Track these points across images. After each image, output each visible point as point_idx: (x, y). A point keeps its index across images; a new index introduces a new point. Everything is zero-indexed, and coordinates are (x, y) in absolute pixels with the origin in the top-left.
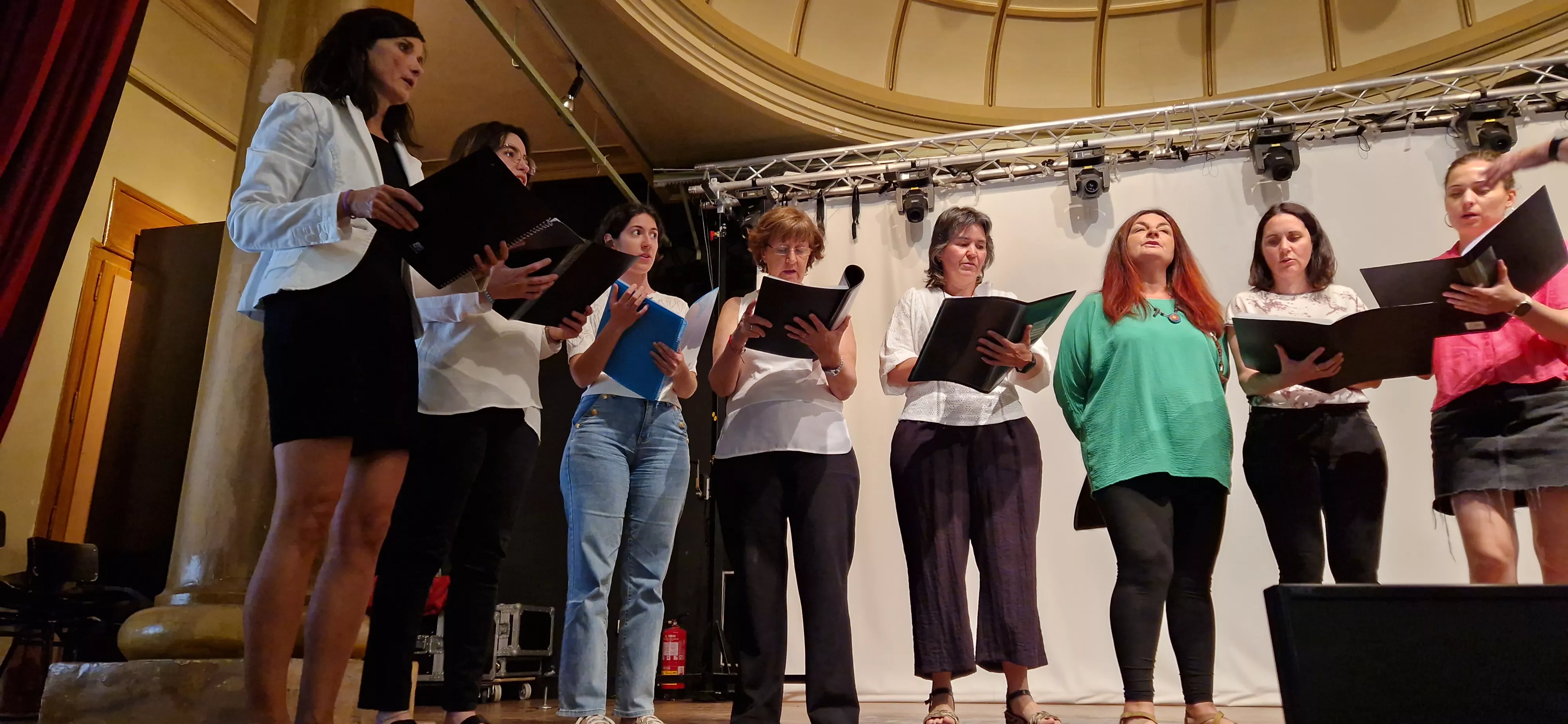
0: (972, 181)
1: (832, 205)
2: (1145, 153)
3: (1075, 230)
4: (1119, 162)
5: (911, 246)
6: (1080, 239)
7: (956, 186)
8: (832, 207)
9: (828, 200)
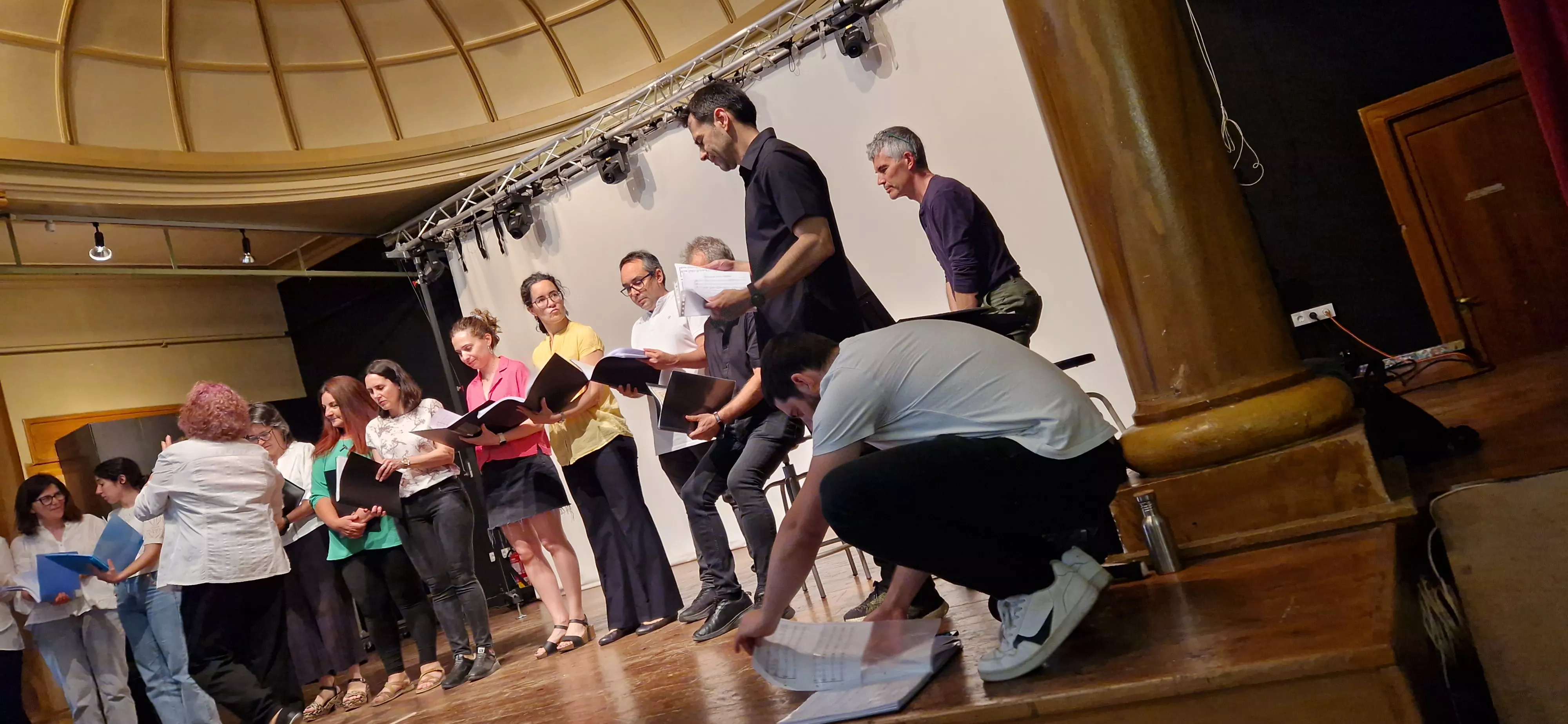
0: (560, 182)
1: (486, 229)
2: (660, 120)
3: (634, 201)
4: (645, 133)
5: (541, 246)
6: (639, 206)
7: (554, 188)
8: (487, 231)
9: (483, 226)
